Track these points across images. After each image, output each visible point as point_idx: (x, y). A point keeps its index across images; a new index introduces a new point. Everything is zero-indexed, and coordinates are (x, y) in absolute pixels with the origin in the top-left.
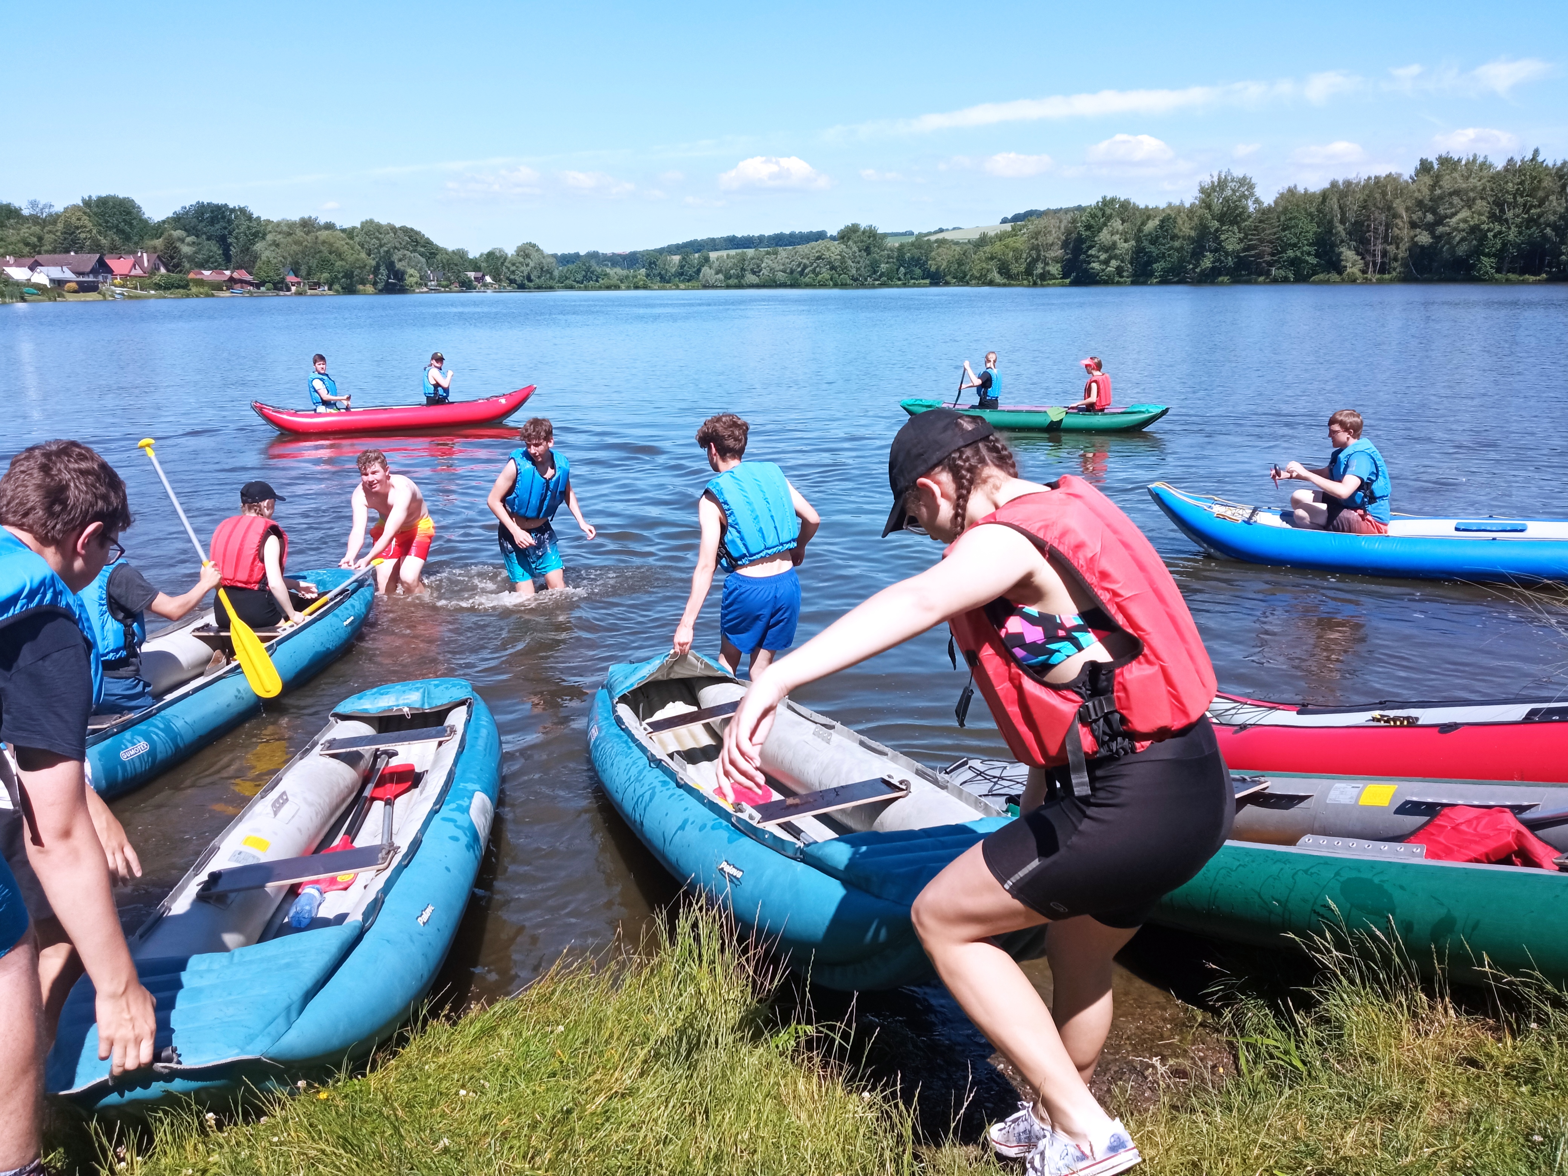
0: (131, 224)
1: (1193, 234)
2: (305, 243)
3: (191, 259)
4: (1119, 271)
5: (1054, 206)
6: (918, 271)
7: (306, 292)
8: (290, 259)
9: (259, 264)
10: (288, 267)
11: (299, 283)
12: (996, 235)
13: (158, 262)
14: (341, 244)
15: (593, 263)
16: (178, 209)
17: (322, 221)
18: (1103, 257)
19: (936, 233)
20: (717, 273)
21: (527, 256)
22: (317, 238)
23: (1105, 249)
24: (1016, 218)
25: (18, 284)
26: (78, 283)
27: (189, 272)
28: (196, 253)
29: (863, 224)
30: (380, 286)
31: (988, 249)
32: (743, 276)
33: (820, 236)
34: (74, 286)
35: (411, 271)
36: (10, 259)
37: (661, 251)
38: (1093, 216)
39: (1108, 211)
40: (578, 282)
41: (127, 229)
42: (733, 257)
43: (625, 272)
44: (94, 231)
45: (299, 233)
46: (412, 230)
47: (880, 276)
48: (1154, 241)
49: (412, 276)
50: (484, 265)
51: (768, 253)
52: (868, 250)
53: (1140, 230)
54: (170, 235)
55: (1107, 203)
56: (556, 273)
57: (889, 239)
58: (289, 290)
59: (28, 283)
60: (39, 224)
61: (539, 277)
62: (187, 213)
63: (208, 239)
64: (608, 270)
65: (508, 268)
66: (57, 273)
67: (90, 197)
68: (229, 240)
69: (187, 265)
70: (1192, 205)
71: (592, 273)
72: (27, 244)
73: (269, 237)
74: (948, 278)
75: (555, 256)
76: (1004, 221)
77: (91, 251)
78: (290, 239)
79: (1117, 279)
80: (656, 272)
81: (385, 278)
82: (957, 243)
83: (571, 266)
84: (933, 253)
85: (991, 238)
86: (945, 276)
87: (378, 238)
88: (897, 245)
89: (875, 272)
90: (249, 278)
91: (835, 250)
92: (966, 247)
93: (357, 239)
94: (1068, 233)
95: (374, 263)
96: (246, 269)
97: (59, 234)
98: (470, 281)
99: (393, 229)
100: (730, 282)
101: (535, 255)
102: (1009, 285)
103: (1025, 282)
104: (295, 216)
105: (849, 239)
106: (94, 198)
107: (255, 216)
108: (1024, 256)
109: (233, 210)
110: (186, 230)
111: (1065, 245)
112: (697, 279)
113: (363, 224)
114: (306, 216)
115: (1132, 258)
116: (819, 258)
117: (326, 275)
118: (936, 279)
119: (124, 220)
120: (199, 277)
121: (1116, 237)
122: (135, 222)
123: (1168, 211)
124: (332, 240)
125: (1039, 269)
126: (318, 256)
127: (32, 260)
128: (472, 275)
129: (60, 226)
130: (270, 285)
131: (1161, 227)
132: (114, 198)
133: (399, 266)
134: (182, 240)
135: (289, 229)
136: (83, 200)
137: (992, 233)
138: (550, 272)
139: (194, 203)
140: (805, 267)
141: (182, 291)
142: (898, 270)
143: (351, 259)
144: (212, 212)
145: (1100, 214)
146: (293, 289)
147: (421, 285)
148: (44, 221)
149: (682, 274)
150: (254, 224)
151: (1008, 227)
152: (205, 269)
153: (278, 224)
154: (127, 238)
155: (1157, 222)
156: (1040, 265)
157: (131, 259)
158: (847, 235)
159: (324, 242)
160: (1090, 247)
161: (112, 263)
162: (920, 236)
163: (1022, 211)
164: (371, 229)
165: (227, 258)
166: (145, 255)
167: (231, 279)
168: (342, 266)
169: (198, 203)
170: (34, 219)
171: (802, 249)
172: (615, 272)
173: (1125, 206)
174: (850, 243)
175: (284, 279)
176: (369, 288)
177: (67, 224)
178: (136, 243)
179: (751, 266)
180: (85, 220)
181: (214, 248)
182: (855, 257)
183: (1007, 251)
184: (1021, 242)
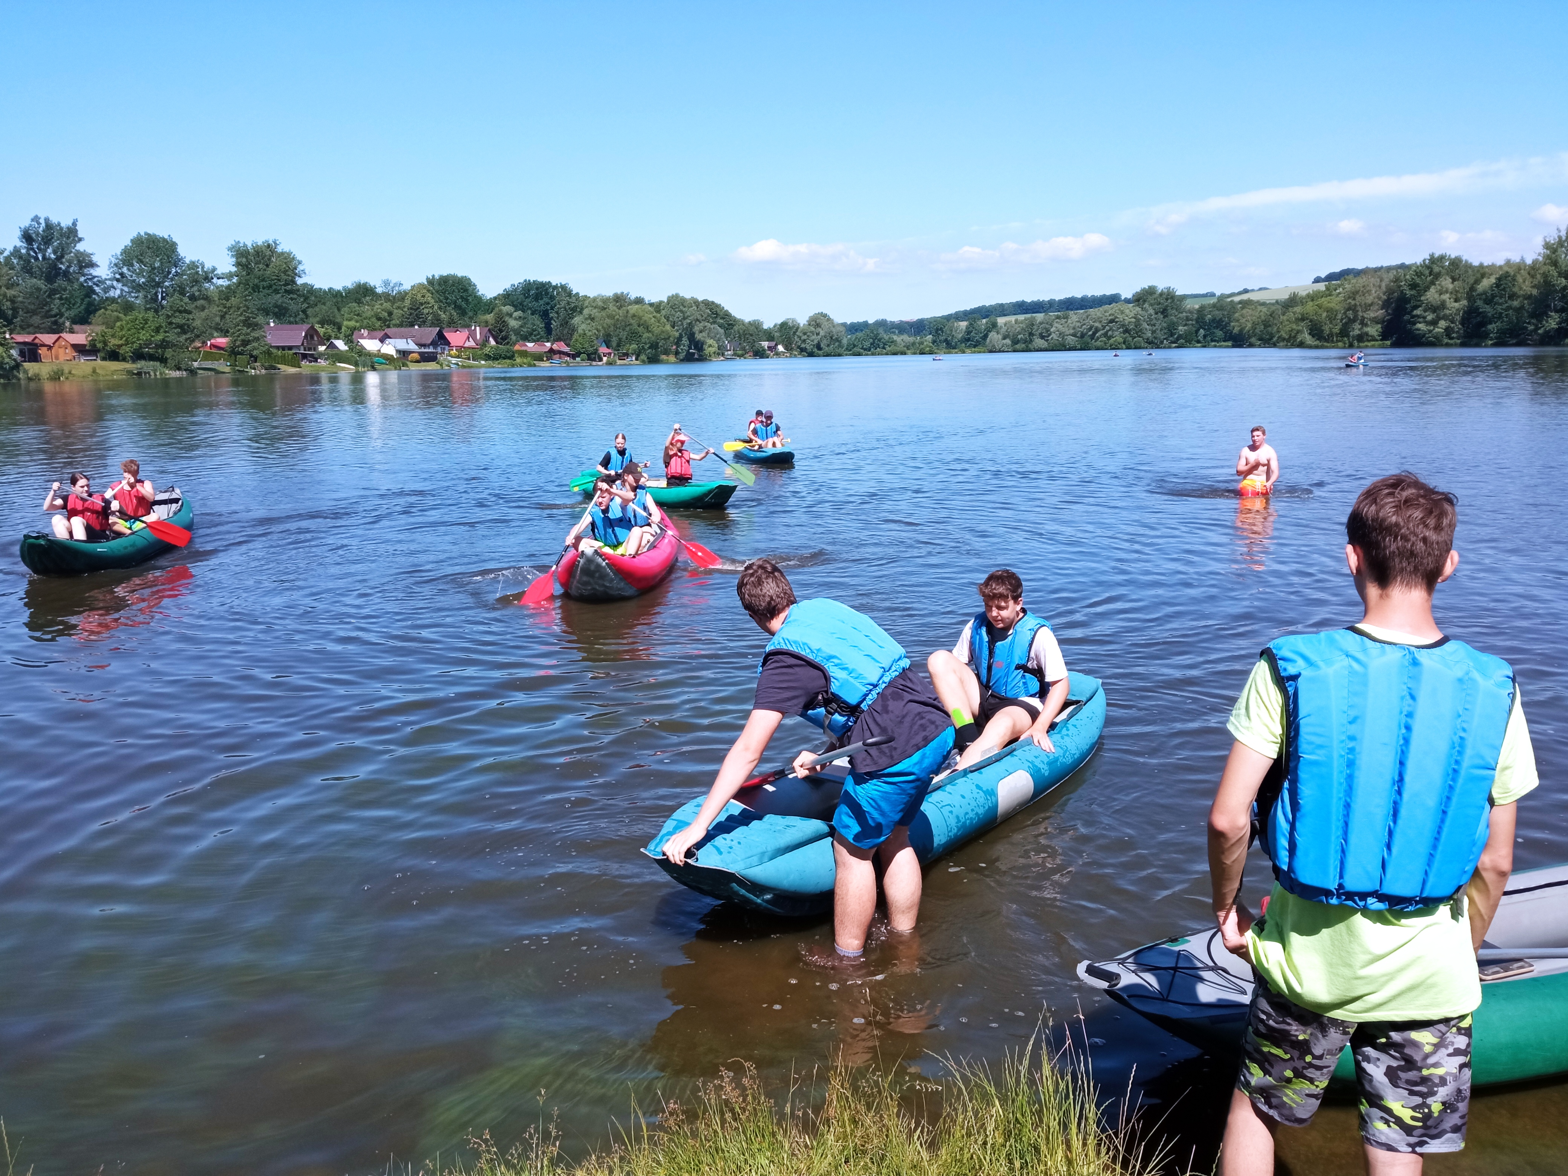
0: (467, 300)
1: (1535, 292)
2: (617, 317)
3: (517, 332)
4: (1448, 331)
5: (1373, 265)
6: (1219, 333)
7: (616, 362)
8: (602, 332)
9: (575, 336)
10: (601, 339)
11: (610, 354)
12: (1308, 295)
13: (489, 334)
14: (649, 318)
15: (881, 331)
16: (508, 286)
17: (633, 296)
18: (1430, 317)
19: (1240, 293)
20: (1004, 338)
21: (818, 325)
22: (628, 312)
23: (1434, 309)
24: (1331, 277)
25: (369, 354)
26: (419, 353)
27: (515, 344)
28: (521, 326)
29: (1161, 286)
30: (682, 356)
31: (1298, 309)
32: (1031, 341)
33: (1114, 299)
34: (416, 356)
35: (710, 341)
36: (365, 332)
37: (948, 318)
38: (1419, 274)
39: (1436, 269)
40: (865, 349)
41: (464, 304)
42: (1022, 322)
43: (911, 339)
44: (436, 307)
45: (612, 307)
46: (713, 303)
47: (1178, 339)
48: (1489, 300)
49: (711, 346)
50: (777, 334)
51: (1058, 317)
52: (1164, 312)
53: (1472, 289)
54: (500, 310)
55: (1435, 261)
56: (845, 341)
57: (1188, 301)
58: (601, 360)
59: (379, 354)
60: (389, 300)
61: (828, 346)
62: (515, 290)
63: (532, 314)
64: (895, 337)
65: (800, 337)
66: (403, 344)
67: (433, 276)
68: (551, 315)
69: (514, 338)
70: (1535, 262)
71: (879, 340)
72: (379, 319)
73: (586, 312)
74: (1253, 340)
75: (844, 325)
76: (1317, 280)
77: (433, 325)
78: (604, 313)
79: (1446, 341)
80: (942, 338)
81: (686, 348)
82: (1263, 304)
83: (859, 334)
84: (1237, 315)
85: (1302, 298)
86: (1250, 337)
87: (681, 311)
88: (1197, 307)
89: (1172, 335)
90: (566, 349)
91: (1130, 313)
92: (1273, 308)
93: (663, 312)
94: (1390, 292)
95: (677, 334)
96: (564, 341)
97: (406, 309)
98: (764, 350)
99: (696, 302)
100: (1018, 346)
101: (825, 324)
102: (1322, 347)
103: (1340, 344)
104: (609, 293)
105: (1145, 301)
106: (437, 277)
107: (574, 292)
108: (1339, 316)
109: (555, 287)
110: (514, 306)
111: (1386, 305)
112: (984, 345)
113: (670, 299)
114: (619, 292)
115: (1463, 318)
116: (1112, 321)
117: (634, 346)
118: (1239, 341)
119: (462, 297)
120: (524, 348)
121: (1446, 297)
122: (470, 299)
123: (1506, 269)
124: (641, 314)
125: (1356, 329)
126: (628, 329)
127: (383, 333)
128: (765, 344)
129: (407, 303)
130: (584, 356)
131: (1498, 285)
132: (454, 277)
133: (699, 336)
134: (510, 315)
135: (603, 304)
136: (428, 279)
137: (1303, 293)
138: (838, 340)
139: (522, 281)
140: (1097, 330)
141: (508, 361)
142: (1197, 331)
143: (656, 330)
144: (537, 289)
145: (1427, 272)
146: (605, 359)
147: (718, 354)
148: (394, 297)
149: (968, 340)
150: (573, 299)
151: (1322, 286)
152: (529, 341)
153: (595, 299)
154: (463, 313)
155: (1493, 280)
156: (1357, 326)
157: (466, 333)
158: (1141, 298)
159: (634, 316)
160: (1416, 307)
161: (449, 335)
162: (1223, 297)
163: (1337, 270)
164: (676, 303)
165: (548, 330)
166: (478, 328)
167: (551, 350)
168: (648, 338)
169: (525, 281)
170: (386, 296)
171: (1095, 312)
172: (901, 339)
173: (1456, 263)
174: (1146, 305)
175: (597, 350)
176: (672, 358)
177: (414, 301)
178: (471, 318)
179: (1039, 331)
180: (429, 298)
181: (537, 322)
182: (1151, 320)
183: (1320, 311)
184: (1335, 302)
